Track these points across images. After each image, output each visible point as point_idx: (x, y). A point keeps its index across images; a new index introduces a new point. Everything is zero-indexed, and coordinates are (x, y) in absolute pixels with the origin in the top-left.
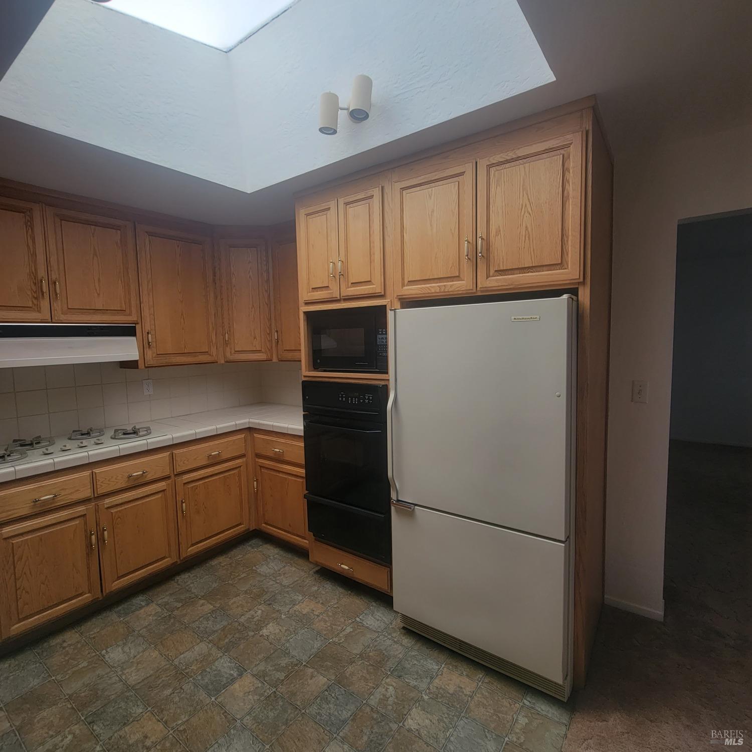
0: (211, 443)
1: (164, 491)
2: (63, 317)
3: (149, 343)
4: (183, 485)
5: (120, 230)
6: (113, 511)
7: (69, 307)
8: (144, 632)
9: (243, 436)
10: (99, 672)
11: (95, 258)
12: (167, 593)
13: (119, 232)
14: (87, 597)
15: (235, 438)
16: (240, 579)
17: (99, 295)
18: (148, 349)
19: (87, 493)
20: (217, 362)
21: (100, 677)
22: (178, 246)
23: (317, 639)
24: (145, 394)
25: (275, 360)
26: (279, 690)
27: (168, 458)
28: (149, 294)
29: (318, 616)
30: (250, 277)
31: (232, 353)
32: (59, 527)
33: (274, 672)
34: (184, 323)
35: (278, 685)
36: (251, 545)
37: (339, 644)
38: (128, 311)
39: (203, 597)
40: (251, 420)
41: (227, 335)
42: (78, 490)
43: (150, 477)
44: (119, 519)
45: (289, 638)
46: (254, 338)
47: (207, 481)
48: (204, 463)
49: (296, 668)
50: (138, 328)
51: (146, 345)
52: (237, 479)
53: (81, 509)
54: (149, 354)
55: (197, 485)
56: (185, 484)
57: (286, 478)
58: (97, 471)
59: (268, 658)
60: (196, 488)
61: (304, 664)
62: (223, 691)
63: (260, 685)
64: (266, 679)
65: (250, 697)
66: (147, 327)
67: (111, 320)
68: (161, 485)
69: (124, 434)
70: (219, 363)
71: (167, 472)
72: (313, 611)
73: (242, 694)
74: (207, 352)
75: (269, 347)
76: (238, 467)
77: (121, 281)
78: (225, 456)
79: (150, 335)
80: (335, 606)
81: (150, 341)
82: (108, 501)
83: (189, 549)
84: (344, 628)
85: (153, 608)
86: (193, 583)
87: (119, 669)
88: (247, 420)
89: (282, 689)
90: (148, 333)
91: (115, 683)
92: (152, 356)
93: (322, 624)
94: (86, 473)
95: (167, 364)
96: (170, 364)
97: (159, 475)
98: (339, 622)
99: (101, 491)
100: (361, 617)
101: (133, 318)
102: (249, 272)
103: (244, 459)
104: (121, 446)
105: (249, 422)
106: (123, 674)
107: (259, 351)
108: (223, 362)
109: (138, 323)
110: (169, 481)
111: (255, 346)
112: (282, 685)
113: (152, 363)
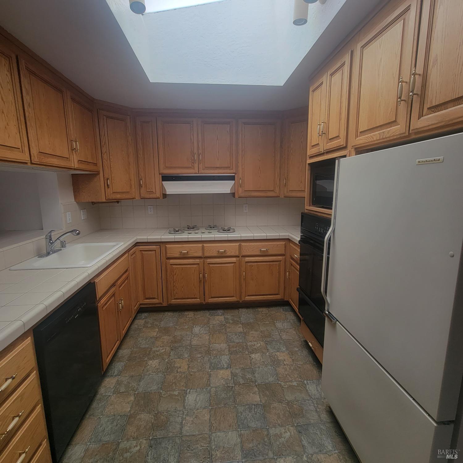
0: (263, 244)
1: (235, 263)
2: (203, 171)
3: (240, 184)
4: (245, 262)
5: (229, 124)
6: (211, 266)
7: (206, 166)
8: (211, 326)
9: (284, 243)
10: (188, 333)
11: (217, 141)
12: (231, 314)
14: (197, 301)
15: (278, 243)
16: (264, 324)
17: (218, 160)
18: (240, 188)
19: (200, 254)
20: (279, 197)
21: (187, 335)
22: (260, 128)
23: (273, 376)
24: (244, 212)
26: (235, 387)
27: (238, 247)
28: (242, 158)
29: (285, 365)
30: (301, 142)
31: (288, 191)
32: (189, 266)
33: (241, 378)
34: (261, 173)
35: (237, 385)
36: (283, 309)
37: (282, 387)
38: (231, 167)
39: (243, 324)
40: (290, 235)
42: (196, 252)
43: (228, 254)
44: (213, 270)
45: (261, 366)
46: (301, 182)
47: (259, 264)
48: (258, 253)
49: (251, 383)
50: (236, 176)
52: (278, 268)
53: (197, 261)
54: (241, 190)
55: (253, 265)
56: (246, 262)
58: (205, 245)
59: (244, 369)
60: (252, 266)
61: (256, 384)
62: (215, 370)
63: (230, 379)
64: (235, 378)
65: (222, 381)
66: (240, 176)
67: (223, 172)
68: (234, 260)
69: (223, 230)
70: (281, 197)
71: (237, 254)
72: (285, 360)
73: (221, 377)
74: (273, 190)
76: (279, 261)
77: (229, 152)
78: (271, 252)
80: (299, 366)
82: (209, 261)
83: (246, 297)
84: (293, 381)
85: (222, 318)
86: (244, 315)
87: (193, 336)
88: (287, 234)
89: (237, 388)
90: (240, 179)
91: (188, 340)
92: (242, 192)
93: (283, 370)
94: (200, 245)
95: (249, 196)
96: (251, 196)
97: (233, 254)
98: (293, 375)
99: (207, 254)
100: (308, 382)
101: (234, 171)
102: (301, 139)
103: (284, 257)
104: (216, 236)
106: (193, 338)
107: (304, 191)
109: (236, 174)
110: (238, 259)
111: (301, 188)
112: (238, 386)
113: (241, 195)
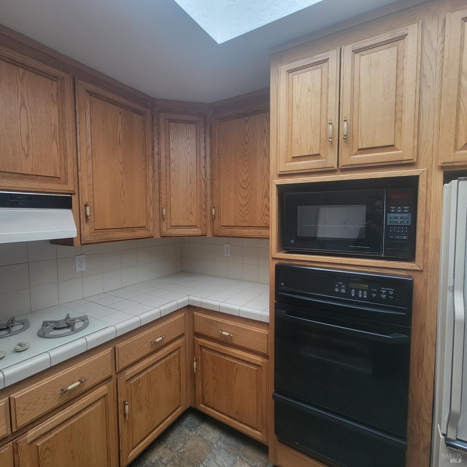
0: (155, 328)
3: (87, 216)
5: (57, 82)
6: (40, 443)
9: (183, 315)
11: (23, 109)
13: (55, 83)
15: (176, 318)
17: (27, 155)
18: (85, 224)
20: (153, 237)
22: (120, 113)
24: (77, 271)
25: (209, 235)
28: (88, 161)
30: (188, 153)
31: (168, 228)
34: (124, 195)
38: (63, 179)
40: (191, 298)
41: (164, 209)
43: (88, 385)
44: (47, 451)
46: (190, 214)
48: (147, 350)
50: (74, 199)
51: (83, 219)
52: (177, 361)
54: (87, 229)
55: (140, 379)
56: (127, 380)
57: (235, 363)
58: (15, 395)
60: (139, 381)
66: (86, 198)
68: (102, 390)
69: (55, 329)
70: (154, 237)
71: (108, 372)
74: (145, 227)
75: (204, 223)
76: (177, 349)
77: (56, 142)
79: (88, 208)
81: (88, 214)
82: (33, 433)
83: (130, 455)
88: (186, 298)
90: (86, 205)
92: (89, 232)
95: (105, 241)
96: (108, 240)
97: (99, 379)
99: (25, 419)
101: (70, 187)
102: (188, 148)
103: (183, 339)
104: (52, 353)
105: (189, 300)
107: (195, 226)
108: (158, 236)
109: (74, 194)
110: (110, 383)
111: (191, 221)
113: (89, 240)
